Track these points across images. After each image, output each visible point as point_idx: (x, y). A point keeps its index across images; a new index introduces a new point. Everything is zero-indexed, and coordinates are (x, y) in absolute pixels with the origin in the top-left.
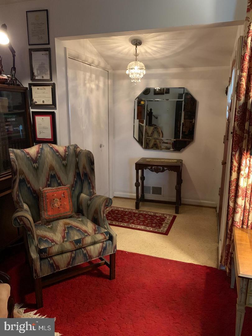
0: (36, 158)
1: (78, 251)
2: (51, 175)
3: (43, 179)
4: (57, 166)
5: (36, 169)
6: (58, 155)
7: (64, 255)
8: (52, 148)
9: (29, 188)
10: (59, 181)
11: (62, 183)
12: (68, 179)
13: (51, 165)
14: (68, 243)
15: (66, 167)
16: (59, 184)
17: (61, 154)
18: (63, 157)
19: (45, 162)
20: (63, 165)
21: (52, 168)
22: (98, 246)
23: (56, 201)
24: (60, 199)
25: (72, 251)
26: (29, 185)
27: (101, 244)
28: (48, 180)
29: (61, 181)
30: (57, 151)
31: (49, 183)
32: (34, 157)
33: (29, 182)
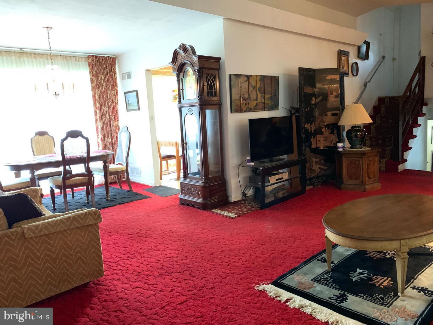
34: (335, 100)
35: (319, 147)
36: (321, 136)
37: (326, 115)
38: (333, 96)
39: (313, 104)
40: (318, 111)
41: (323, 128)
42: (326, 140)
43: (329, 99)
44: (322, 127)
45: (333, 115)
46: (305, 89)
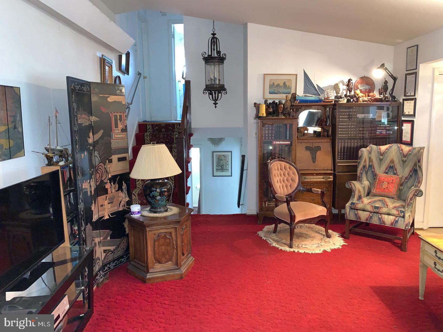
0: (384, 153)
1: (375, 214)
2: (390, 166)
3: (384, 167)
4: (397, 160)
5: (381, 160)
6: (400, 153)
7: (365, 212)
8: (399, 147)
9: (373, 172)
10: (395, 172)
11: (397, 174)
12: (403, 172)
13: (392, 159)
14: (369, 206)
15: (404, 163)
16: (395, 174)
17: (404, 152)
18: (405, 154)
19: (388, 156)
20: (403, 161)
21: (392, 161)
22: (392, 218)
23: (385, 184)
24: (388, 183)
25: (371, 212)
26: (373, 170)
27: (394, 217)
28: (386, 169)
29: (396, 172)
30: (402, 150)
31: (387, 171)
32: (382, 152)
33: (374, 168)
34: (121, 136)
35: (103, 217)
36: (104, 197)
37: (111, 161)
38: (119, 130)
39: (90, 145)
40: (98, 156)
41: (107, 183)
42: (112, 203)
43: (114, 134)
44: (105, 181)
45: (120, 160)
46: (79, 118)
